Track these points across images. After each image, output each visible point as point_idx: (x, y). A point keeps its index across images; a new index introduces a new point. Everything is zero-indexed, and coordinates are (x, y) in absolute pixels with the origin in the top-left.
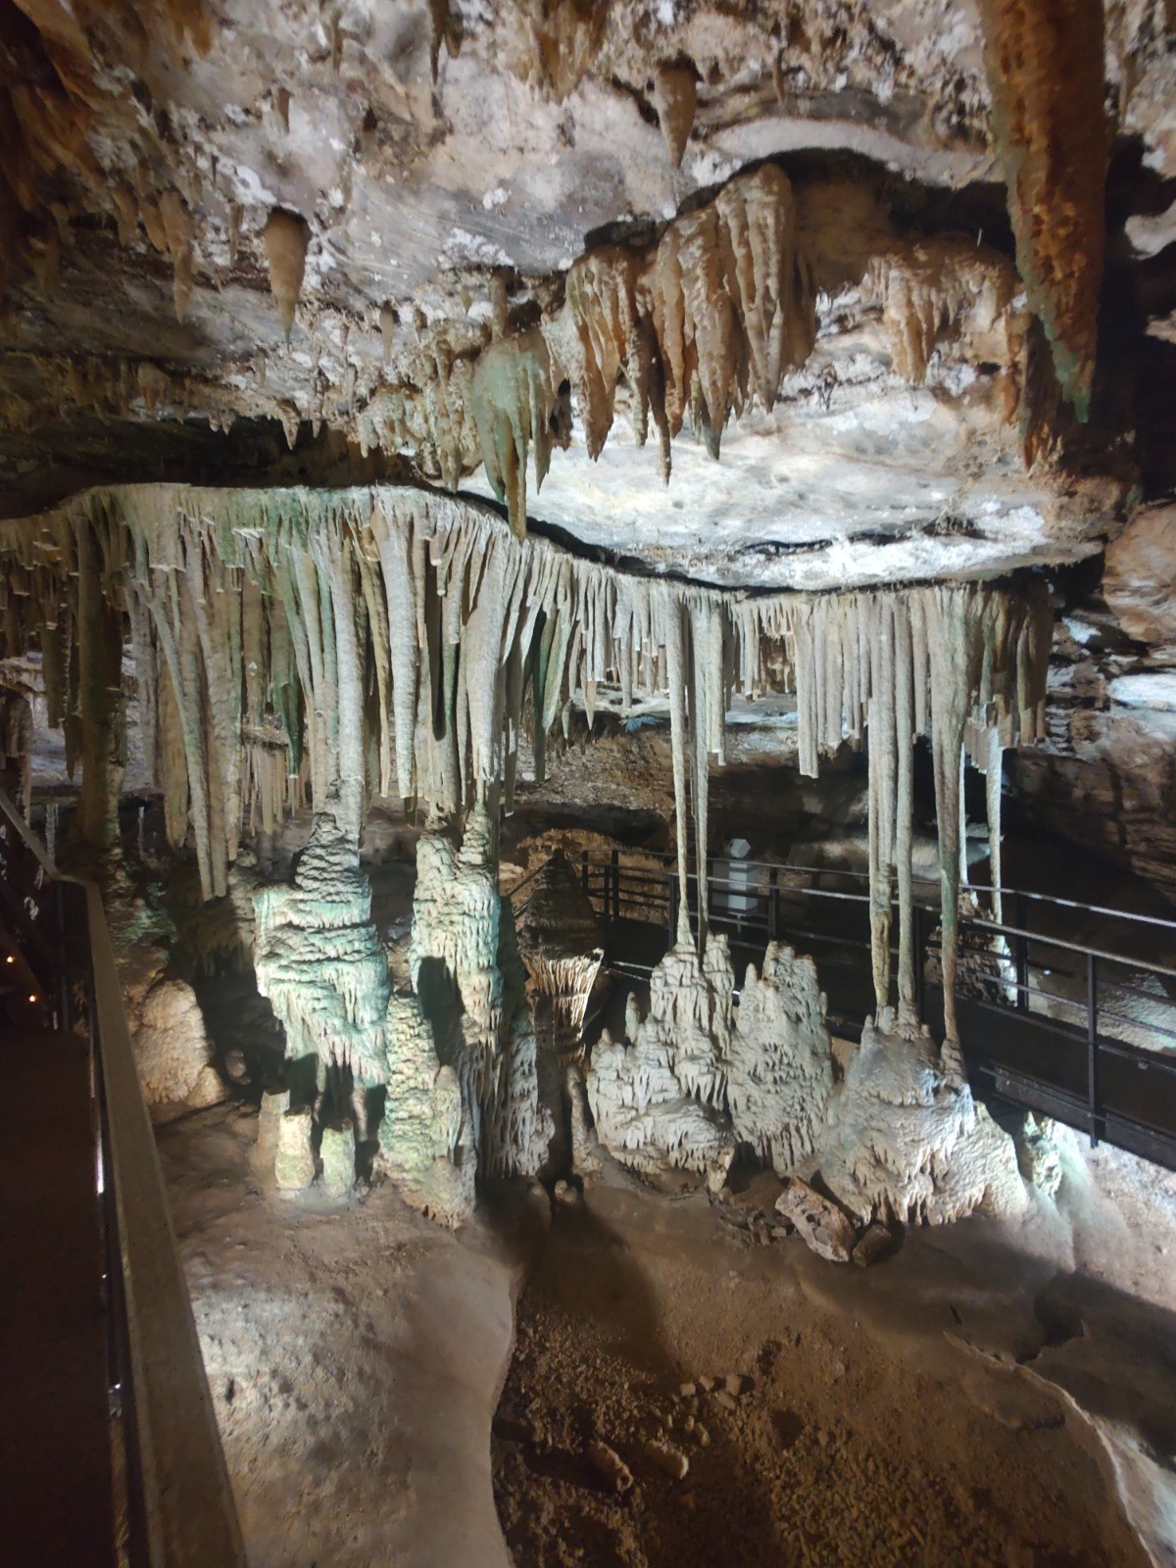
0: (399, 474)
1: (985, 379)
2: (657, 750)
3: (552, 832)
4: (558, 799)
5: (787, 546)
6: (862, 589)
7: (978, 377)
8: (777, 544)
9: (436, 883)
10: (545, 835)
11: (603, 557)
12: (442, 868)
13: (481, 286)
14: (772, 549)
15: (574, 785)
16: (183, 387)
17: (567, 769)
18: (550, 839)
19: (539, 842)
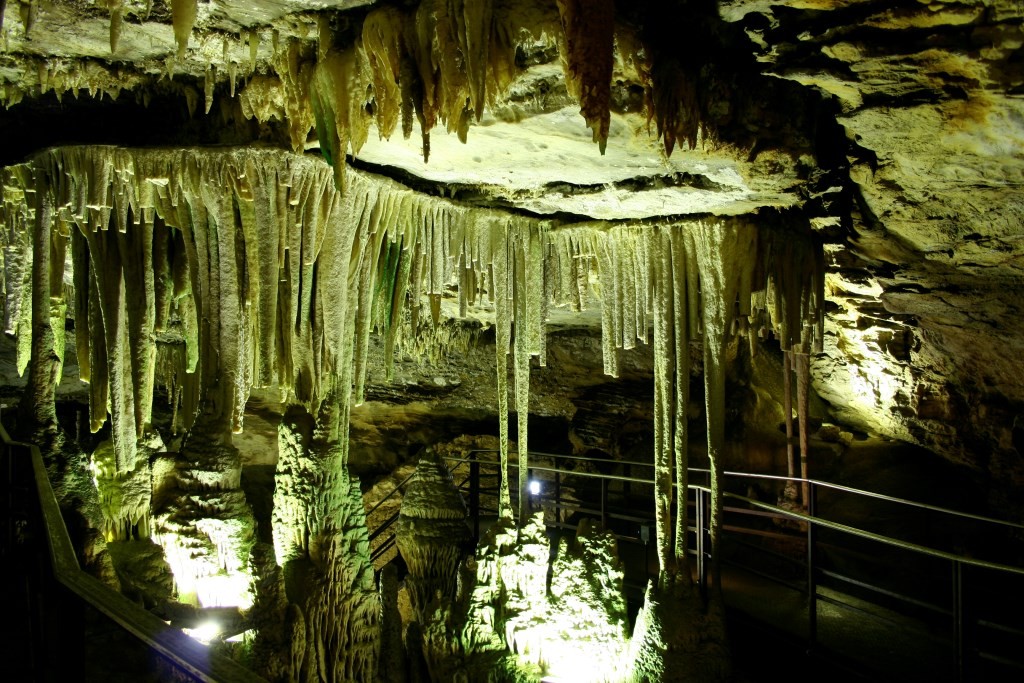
0: (269, 136)
1: (635, 95)
2: (558, 356)
3: (463, 438)
4: (470, 405)
5: (577, 186)
6: (646, 221)
7: (630, 95)
8: (573, 186)
9: (292, 459)
10: (456, 440)
11: (442, 192)
12: (297, 446)
13: (313, 23)
14: (569, 188)
15: (485, 391)
16: (117, 77)
17: (476, 375)
18: (461, 444)
19: (449, 447)
